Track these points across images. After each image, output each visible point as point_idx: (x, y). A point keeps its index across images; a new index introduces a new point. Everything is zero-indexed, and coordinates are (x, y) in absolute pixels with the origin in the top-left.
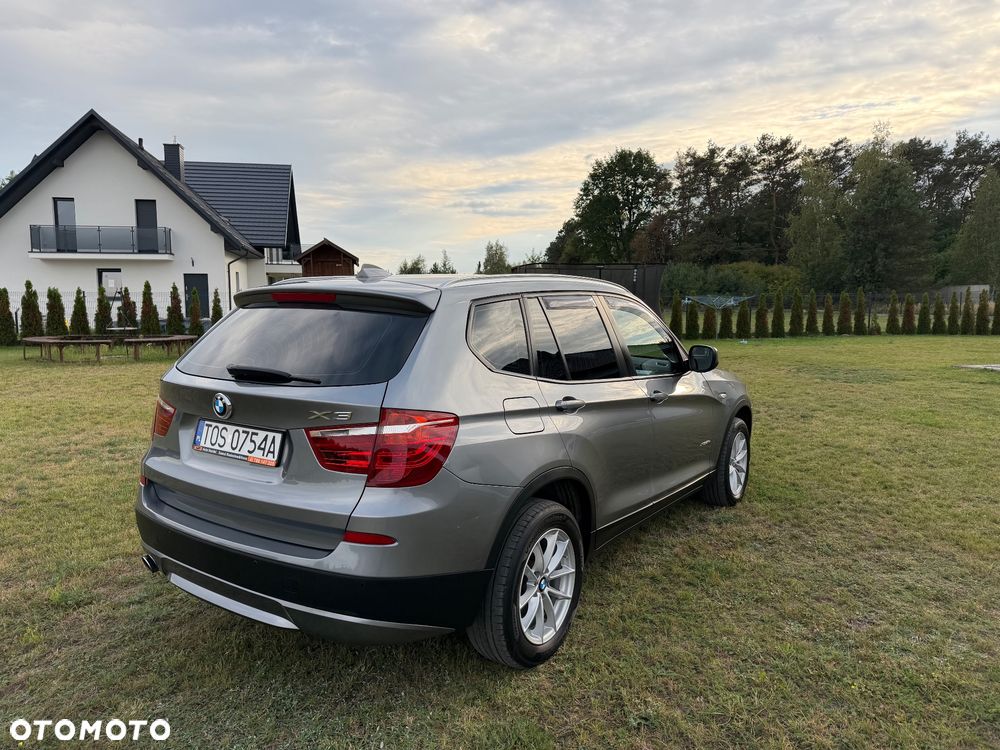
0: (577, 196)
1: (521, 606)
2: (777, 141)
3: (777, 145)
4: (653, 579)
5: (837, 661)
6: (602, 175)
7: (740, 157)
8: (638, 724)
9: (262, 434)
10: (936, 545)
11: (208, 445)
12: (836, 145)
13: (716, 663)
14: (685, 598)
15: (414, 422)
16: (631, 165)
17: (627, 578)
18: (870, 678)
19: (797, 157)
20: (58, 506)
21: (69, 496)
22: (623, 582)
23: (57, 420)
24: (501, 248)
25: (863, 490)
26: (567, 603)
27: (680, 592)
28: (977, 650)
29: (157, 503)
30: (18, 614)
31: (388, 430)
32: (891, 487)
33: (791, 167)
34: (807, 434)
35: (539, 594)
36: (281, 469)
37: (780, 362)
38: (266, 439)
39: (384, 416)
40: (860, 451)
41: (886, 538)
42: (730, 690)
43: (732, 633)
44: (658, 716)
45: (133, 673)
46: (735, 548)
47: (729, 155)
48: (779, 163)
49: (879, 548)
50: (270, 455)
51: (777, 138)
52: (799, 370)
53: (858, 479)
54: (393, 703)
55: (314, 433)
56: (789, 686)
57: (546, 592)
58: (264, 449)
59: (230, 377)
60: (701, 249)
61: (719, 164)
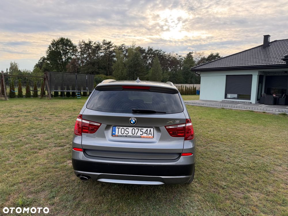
0: (47, 50)
2: (107, 42)
3: (107, 43)
6: (55, 44)
7: (97, 45)
11: (120, 134)
12: (122, 45)
16: (64, 43)
19: (112, 47)
24: (16, 64)
31: (187, 125)
33: (111, 49)
38: (147, 130)
47: (95, 44)
48: (108, 48)
50: (150, 135)
51: (108, 40)
55: (168, 127)
58: (147, 133)
60: (88, 70)
61: (92, 46)
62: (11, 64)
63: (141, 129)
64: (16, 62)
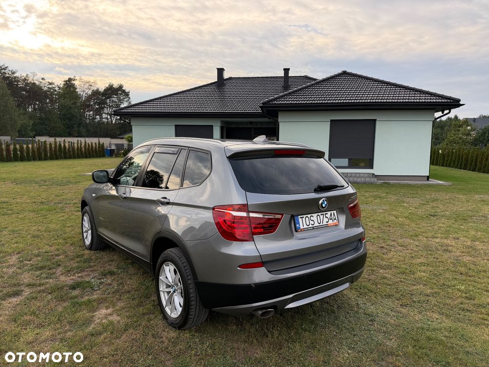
9: (329, 213)
11: (305, 226)
38: (331, 215)
58: (332, 219)
63: (325, 214)
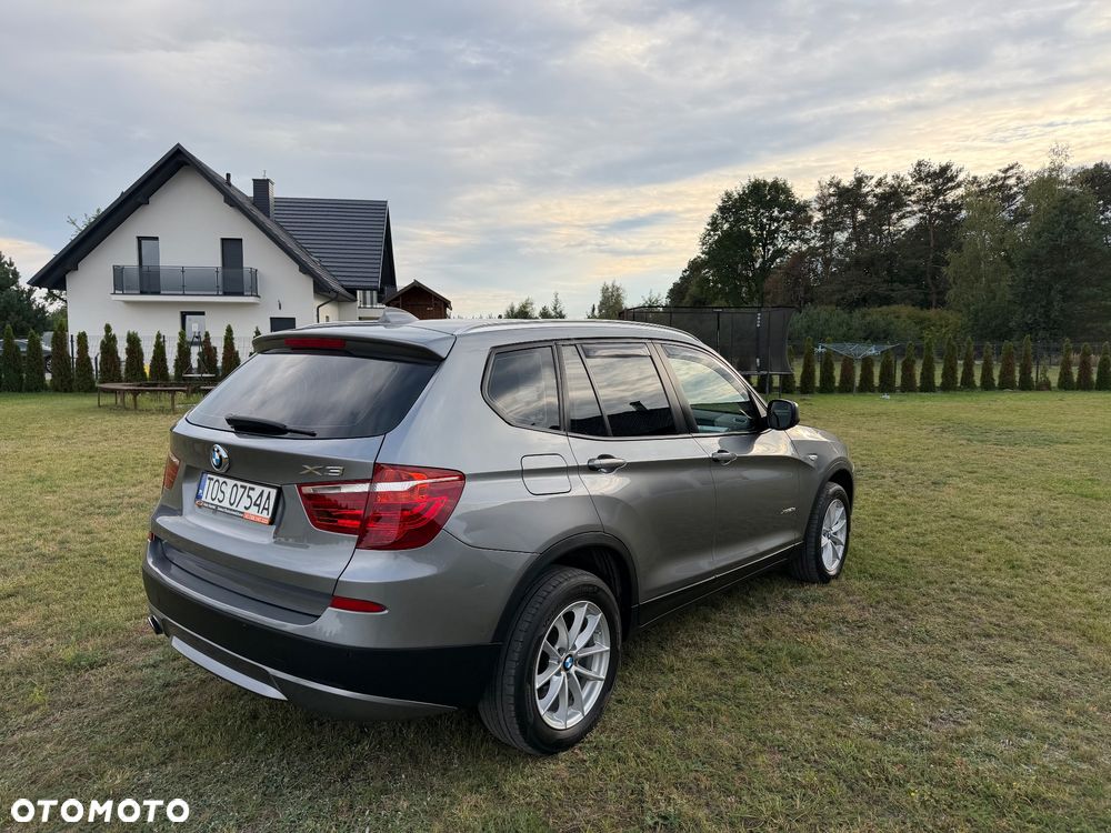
0: (704, 231)
1: (537, 686)
2: (936, 168)
3: (935, 172)
4: (715, 663)
5: (904, 763)
6: (732, 207)
7: (892, 186)
8: (656, 823)
9: (259, 489)
10: (1058, 636)
11: (209, 500)
12: (1006, 171)
13: (762, 759)
14: (744, 685)
15: (410, 478)
16: (766, 197)
17: (684, 660)
18: (938, 785)
19: (959, 185)
20: (95, 562)
21: (109, 551)
22: (678, 665)
23: (117, 471)
24: (618, 289)
25: (985, 569)
26: (599, 686)
27: (739, 679)
28: (1076, 759)
29: (163, 561)
30: (29, 673)
31: (382, 487)
32: (1019, 567)
33: (951, 196)
34: (934, 504)
35: (563, 673)
36: (274, 527)
37: (923, 421)
38: (261, 495)
39: (378, 471)
40: (994, 525)
41: (999, 625)
42: (770, 791)
43: (789, 726)
44: (680, 815)
45: (129, 741)
46: (817, 632)
47: (879, 184)
48: (937, 192)
49: (988, 636)
50: (266, 512)
51: (936, 163)
52: (943, 431)
53: (982, 556)
54: (391, 786)
55: (308, 490)
56: (840, 789)
57: (572, 671)
58: (259, 506)
59: (229, 427)
60: (845, 291)
61: (867, 194)
62: (605, 290)
63: (250, 489)
64: (617, 284)
